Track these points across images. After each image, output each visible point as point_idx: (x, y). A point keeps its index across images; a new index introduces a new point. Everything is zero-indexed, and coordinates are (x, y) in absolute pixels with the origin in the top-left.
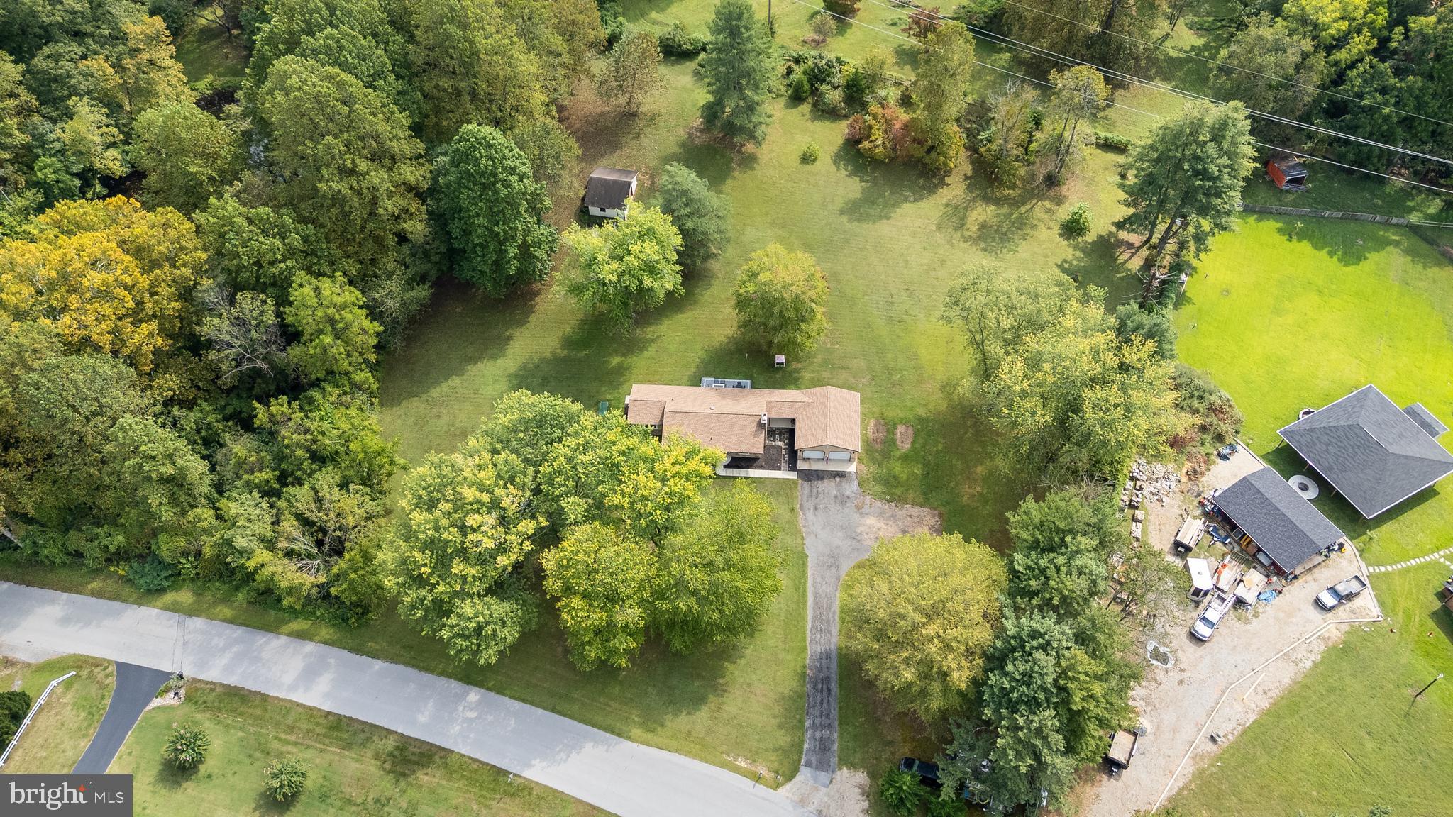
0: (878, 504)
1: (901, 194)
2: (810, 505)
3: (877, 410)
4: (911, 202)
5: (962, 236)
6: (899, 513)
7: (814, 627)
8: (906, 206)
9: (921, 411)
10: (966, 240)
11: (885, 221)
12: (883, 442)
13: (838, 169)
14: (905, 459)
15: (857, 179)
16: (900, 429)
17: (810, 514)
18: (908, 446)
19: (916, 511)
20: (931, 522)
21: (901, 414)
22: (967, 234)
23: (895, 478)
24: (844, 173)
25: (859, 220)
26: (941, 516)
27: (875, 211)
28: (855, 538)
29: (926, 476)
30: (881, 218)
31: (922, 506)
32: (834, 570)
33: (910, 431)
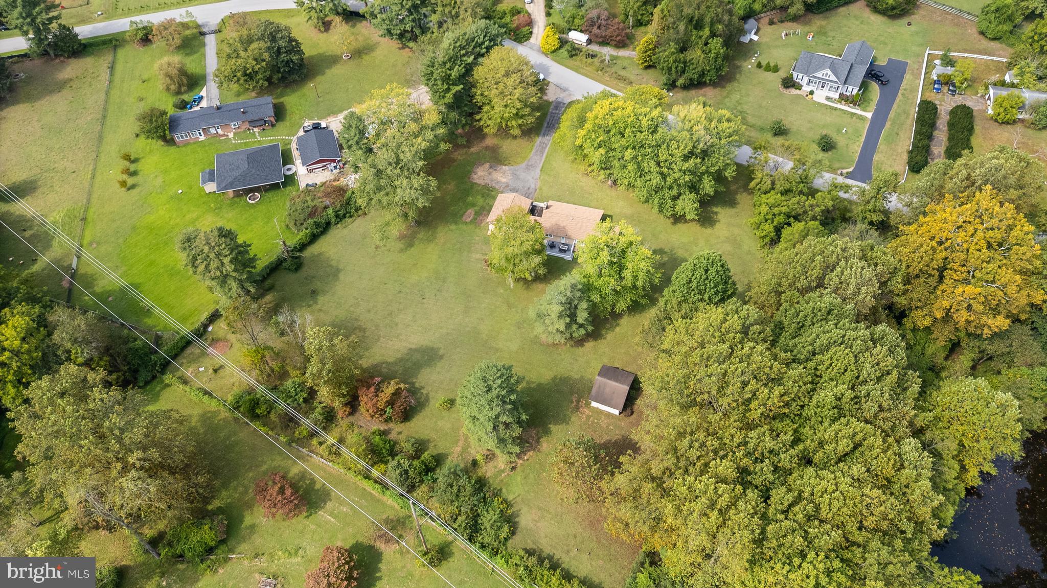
0: (497, 187)
1: (389, 369)
2: (531, 190)
3: (477, 230)
4: (387, 363)
5: (364, 332)
6: (489, 182)
7: (547, 146)
8: (391, 360)
9: (453, 227)
10: (364, 330)
11: (413, 347)
12: (481, 214)
13: (427, 395)
14: (473, 205)
15: (417, 385)
16: (469, 220)
17: (533, 186)
18: (469, 211)
19: (478, 181)
20: (475, 177)
21: (464, 227)
22: (361, 334)
23: (483, 197)
24: (424, 391)
25: (432, 349)
26: (469, 178)
27: (417, 356)
28: (514, 174)
29: (468, 195)
30: (416, 350)
31: (476, 183)
32: (530, 164)
33: (464, 218)
